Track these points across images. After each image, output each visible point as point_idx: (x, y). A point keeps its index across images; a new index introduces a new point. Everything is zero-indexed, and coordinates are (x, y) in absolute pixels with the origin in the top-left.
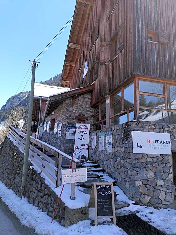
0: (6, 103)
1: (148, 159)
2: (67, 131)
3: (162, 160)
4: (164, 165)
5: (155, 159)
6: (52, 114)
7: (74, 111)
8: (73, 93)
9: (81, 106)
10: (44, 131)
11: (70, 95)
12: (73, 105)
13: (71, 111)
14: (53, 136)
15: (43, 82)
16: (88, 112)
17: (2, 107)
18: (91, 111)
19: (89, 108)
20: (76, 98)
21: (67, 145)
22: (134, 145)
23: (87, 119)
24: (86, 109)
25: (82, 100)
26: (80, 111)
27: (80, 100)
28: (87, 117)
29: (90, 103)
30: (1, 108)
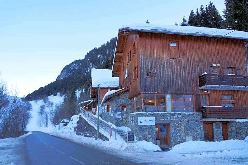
0: (61, 73)
1: (145, 127)
2: (116, 113)
3: (150, 127)
4: (152, 129)
5: (148, 127)
6: (107, 102)
7: (120, 102)
8: (118, 92)
9: (123, 98)
10: (103, 111)
11: (116, 94)
12: (118, 99)
13: (118, 102)
14: (109, 115)
15: (96, 48)
16: (128, 102)
17: (57, 77)
18: (129, 101)
19: (128, 99)
20: (120, 95)
21: (117, 121)
22: (139, 122)
23: (127, 106)
24: (126, 100)
25: (124, 95)
26: (123, 102)
27: (123, 95)
28: (127, 105)
29: (128, 96)
30: (56, 79)
